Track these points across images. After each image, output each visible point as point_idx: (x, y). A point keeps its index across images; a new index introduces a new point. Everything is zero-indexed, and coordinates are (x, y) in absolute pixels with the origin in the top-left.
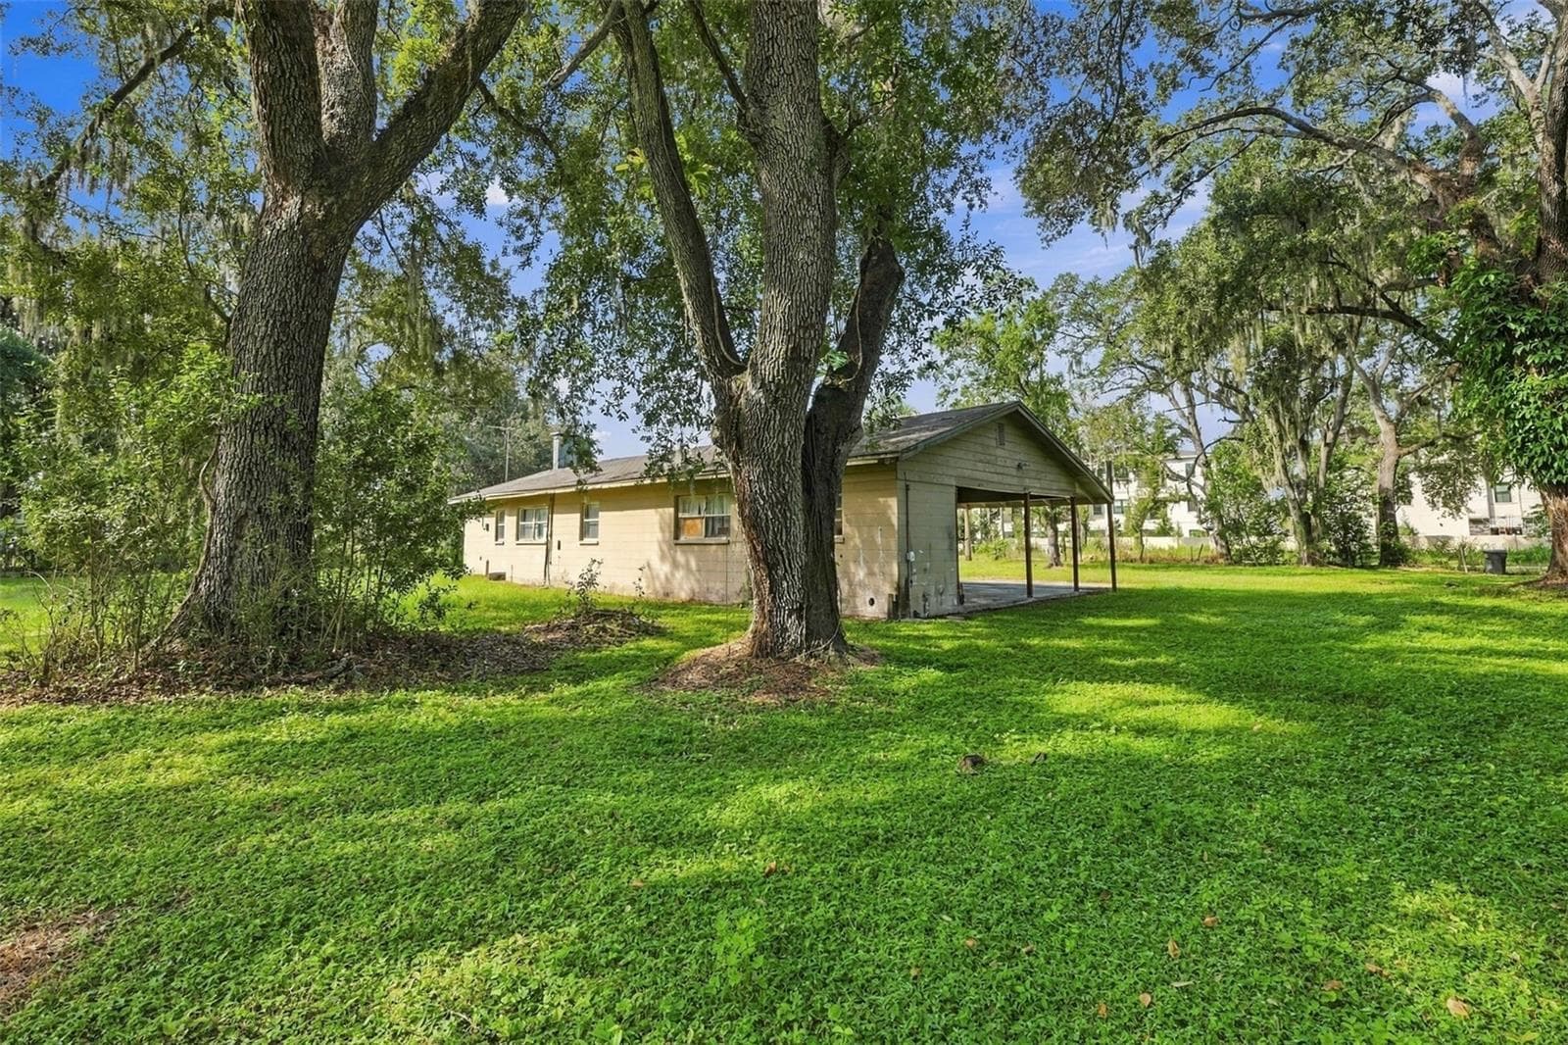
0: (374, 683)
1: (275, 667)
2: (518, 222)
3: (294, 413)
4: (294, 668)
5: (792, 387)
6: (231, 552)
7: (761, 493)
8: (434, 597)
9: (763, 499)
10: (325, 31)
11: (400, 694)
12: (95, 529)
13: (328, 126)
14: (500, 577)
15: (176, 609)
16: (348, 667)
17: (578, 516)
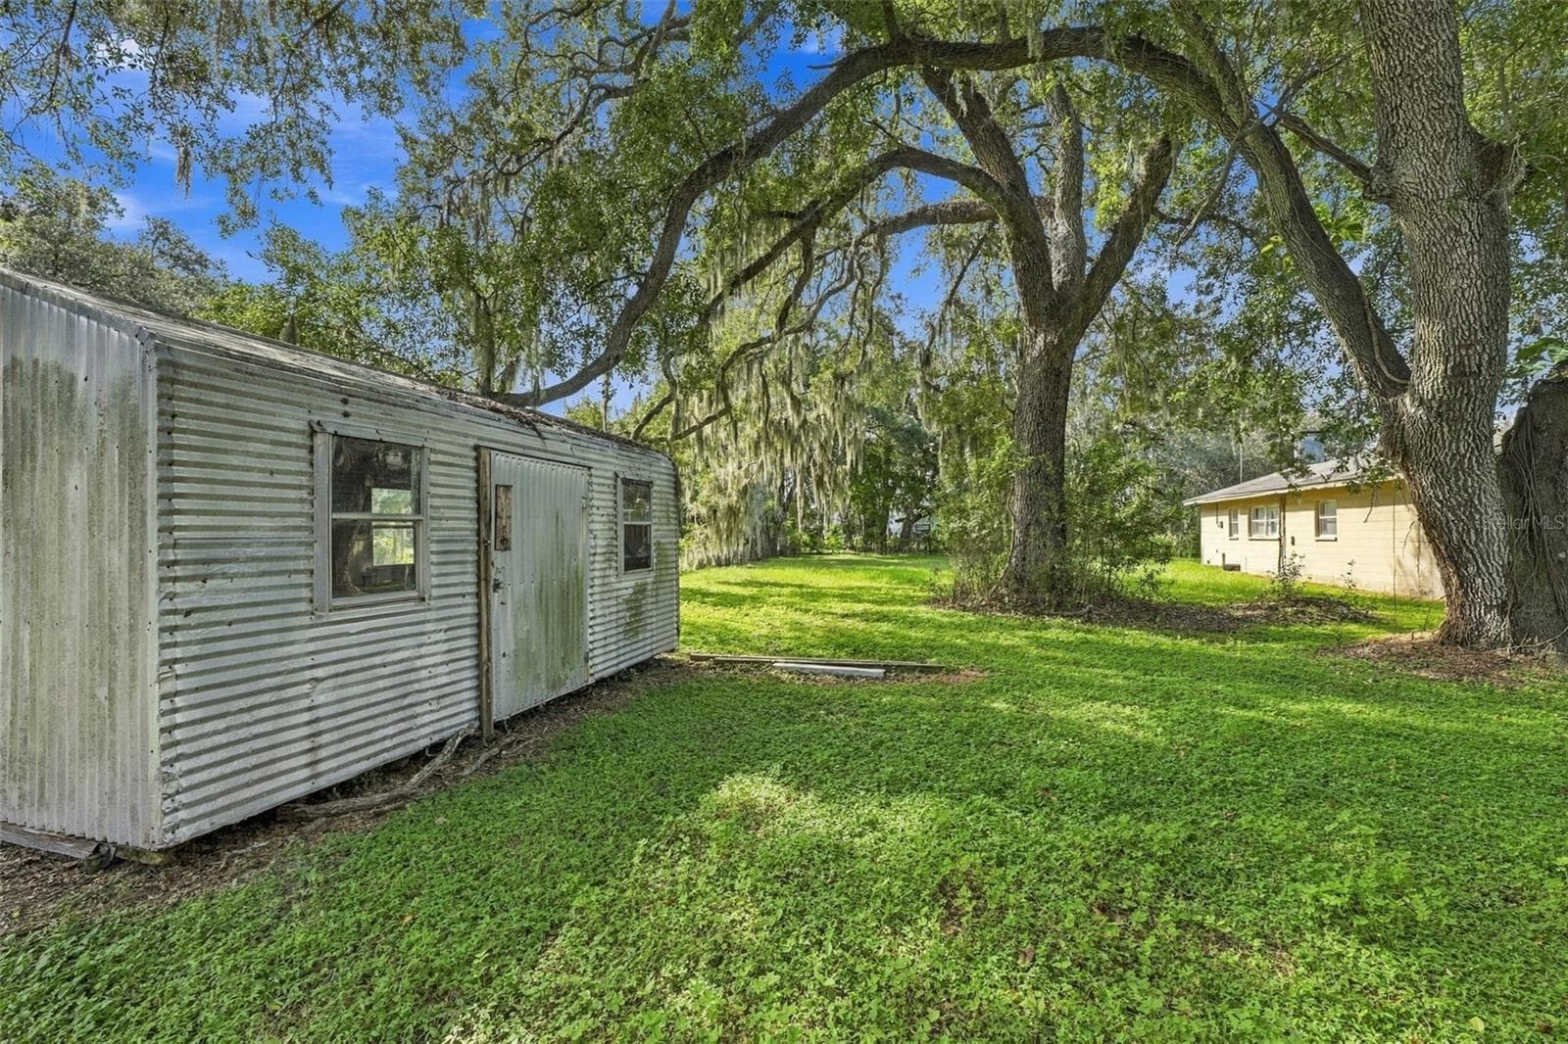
0: (1105, 621)
1: (1050, 605)
2: (1205, 282)
3: (1050, 463)
4: (1059, 608)
5: (1461, 400)
6: (1024, 544)
7: (1437, 497)
8: (1151, 576)
9: (1441, 502)
10: (1051, 215)
11: (1118, 629)
12: (964, 530)
13: (1057, 278)
14: (1235, 568)
15: (1002, 573)
16: (1090, 612)
17: (1312, 514)
